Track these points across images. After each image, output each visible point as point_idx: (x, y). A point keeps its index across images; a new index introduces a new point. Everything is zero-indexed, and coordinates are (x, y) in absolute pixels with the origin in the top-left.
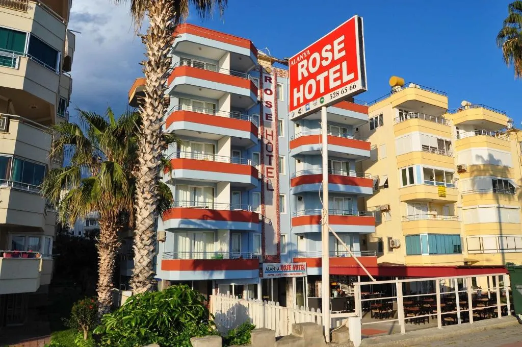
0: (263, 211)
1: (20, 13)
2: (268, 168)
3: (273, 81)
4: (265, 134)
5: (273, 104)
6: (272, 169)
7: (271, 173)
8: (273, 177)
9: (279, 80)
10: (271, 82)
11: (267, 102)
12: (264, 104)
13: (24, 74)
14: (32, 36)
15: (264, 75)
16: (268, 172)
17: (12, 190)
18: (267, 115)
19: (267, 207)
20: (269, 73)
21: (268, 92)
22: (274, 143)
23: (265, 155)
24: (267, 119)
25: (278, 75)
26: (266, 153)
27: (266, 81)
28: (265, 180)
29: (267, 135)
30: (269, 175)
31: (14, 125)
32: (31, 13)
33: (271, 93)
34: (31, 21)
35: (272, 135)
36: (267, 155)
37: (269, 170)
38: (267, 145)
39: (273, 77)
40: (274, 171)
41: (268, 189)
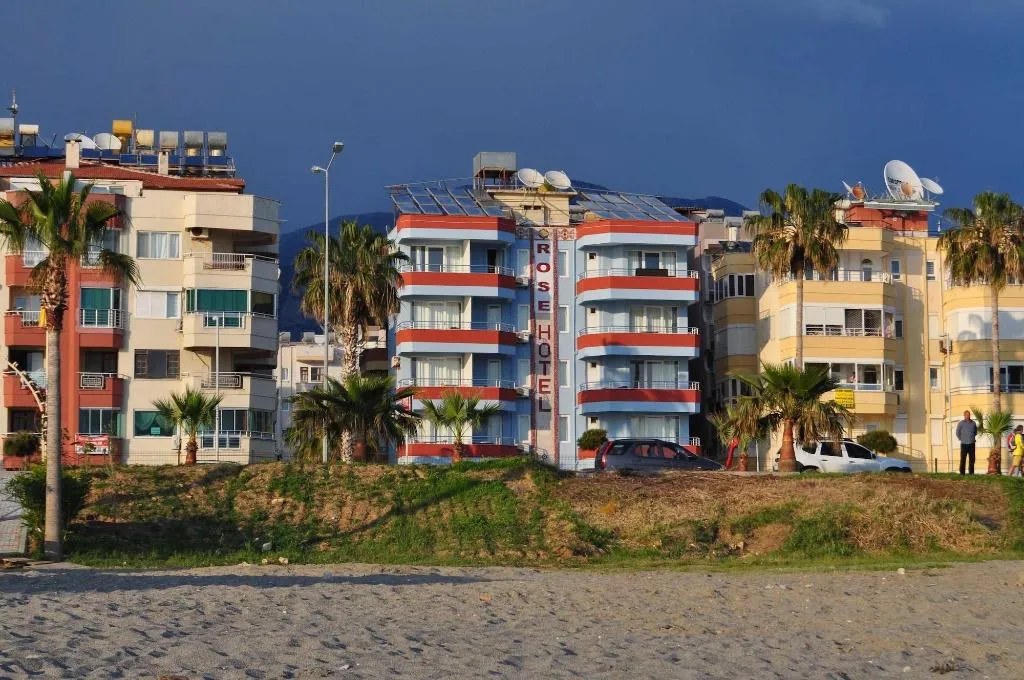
0: (534, 440)
1: (240, 272)
2: (541, 381)
3: (551, 249)
4: (537, 331)
5: (551, 286)
6: (548, 380)
7: (547, 386)
8: (549, 392)
9: (562, 244)
10: (548, 252)
11: (540, 284)
12: (537, 287)
13: (249, 332)
14: (252, 292)
15: (536, 243)
16: (541, 386)
17: (251, 439)
18: (540, 303)
19: (541, 433)
20: (544, 238)
21: (543, 267)
22: (551, 343)
23: (537, 361)
24: (540, 308)
25: (560, 238)
26: (538, 358)
27: (539, 252)
28: (538, 396)
29: (540, 332)
30: (544, 389)
31: (247, 381)
32: (249, 270)
33: (548, 269)
34: (250, 279)
35: (549, 332)
36: (540, 362)
37: (544, 383)
38: (540, 347)
39: (551, 244)
40: (551, 385)
41: (541, 409)
